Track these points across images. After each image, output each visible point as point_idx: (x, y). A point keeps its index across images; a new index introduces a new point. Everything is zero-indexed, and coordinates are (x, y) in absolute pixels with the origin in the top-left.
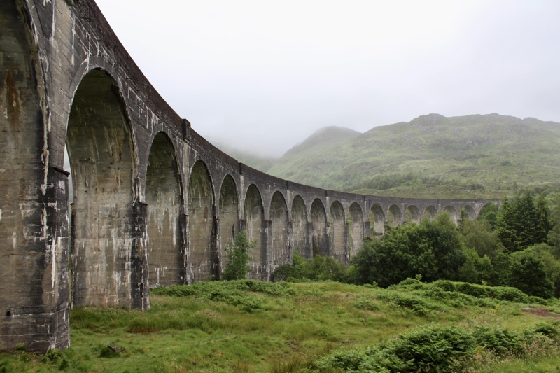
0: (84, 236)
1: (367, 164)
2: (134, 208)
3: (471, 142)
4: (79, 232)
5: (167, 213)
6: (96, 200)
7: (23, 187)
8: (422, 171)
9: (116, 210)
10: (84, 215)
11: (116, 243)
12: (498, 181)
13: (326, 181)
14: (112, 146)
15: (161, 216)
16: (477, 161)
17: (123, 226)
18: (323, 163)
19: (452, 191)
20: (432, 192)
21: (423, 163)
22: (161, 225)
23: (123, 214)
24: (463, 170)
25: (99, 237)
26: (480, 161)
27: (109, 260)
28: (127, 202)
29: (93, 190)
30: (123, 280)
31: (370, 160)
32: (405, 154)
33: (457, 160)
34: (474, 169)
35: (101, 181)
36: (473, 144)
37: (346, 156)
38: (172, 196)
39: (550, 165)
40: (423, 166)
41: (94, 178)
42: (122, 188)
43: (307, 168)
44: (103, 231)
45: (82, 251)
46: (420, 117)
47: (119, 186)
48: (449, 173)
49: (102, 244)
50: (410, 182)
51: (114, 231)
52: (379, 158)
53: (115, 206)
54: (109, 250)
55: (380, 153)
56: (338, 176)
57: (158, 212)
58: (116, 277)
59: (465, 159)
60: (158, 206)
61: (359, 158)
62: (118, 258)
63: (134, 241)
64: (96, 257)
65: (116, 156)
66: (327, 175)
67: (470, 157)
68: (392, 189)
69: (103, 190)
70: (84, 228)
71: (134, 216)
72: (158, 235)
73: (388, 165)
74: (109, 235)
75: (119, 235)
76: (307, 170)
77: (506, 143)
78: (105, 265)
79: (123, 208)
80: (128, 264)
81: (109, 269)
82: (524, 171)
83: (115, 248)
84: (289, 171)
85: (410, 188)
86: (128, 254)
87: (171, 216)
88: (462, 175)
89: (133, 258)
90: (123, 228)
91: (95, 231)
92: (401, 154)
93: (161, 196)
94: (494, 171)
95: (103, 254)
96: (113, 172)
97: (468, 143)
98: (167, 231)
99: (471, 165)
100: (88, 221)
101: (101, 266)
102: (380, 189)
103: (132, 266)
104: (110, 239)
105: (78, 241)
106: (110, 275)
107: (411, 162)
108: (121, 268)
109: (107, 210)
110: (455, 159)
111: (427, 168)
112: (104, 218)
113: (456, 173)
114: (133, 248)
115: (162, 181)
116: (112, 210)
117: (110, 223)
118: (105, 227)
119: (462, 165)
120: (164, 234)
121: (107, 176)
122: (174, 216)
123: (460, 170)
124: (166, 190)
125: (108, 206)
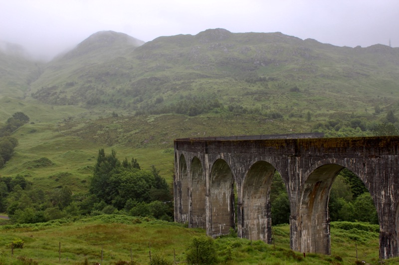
0: (248, 219)
1: (156, 79)
2: (268, 205)
3: (258, 62)
4: (245, 217)
5: (224, 194)
6: (252, 202)
7: (323, 218)
8: (216, 92)
9: (260, 206)
10: (247, 209)
11: (261, 221)
12: (289, 107)
13: (113, 96)
14: (264, 178)
15: (222, 195)
16: (267, 85)
17: (264, 213)
18: (107, 74)
19: (259, 120)
20: (241, 121)
21: (216, 83)
22: (221, 200)
23: (263, 208)
24: (256, 93)
25: (254, 219)
26: (270, 84)
27: (258, 229)
28: (265, 202)
29: (251, 197)
30: (264, 237)
31: (159, 75)
32: (194, 71)
33: (249, 82)
34: (267, 94)
35: (255, 193)
36: (260, 64)
37: (132, 68)
38: (228, 184)
39: (332, 92)
40: (216, 87)
41: (252, 192)
42: (263, 196)
43: (89, 79)
44: (255, 216)
45: (247, 226)
46: (207, 30)
47: (262, 195)
48: (243, 96)
49: (255, 222)
50: (218, 109)
51: (260, 216)
52: (167, 73)
53: (260, 204)
54: (258, 224)
55: (167, 68)
56: (127, 91)
57: (220, 193)
58: (261, 236)
59: (255, 81)
60: (220, 190)
61: (147, 72)
62: (262, 228)
63: (268, 220)
64: (253, 228)
65: (264, 182)
66: (113, 88)
67: (261, 80)
68: (202, 116)
69: (255, 198)
70: (247, 215)
71: (268, 208)
72: (220, 206)
73: (180, 82)
74: (258, 218)
75: (262, 217)
76: (90, 82)
77: (291, 66)
78: (257, 231)
79: (263, 205)
80: (266, 230)
81: (259, 233)
82: (311, 98)
83: (260, 223)
84: (69, 81)
85: (219, 115)
86: (266, 225)
87: (227, 195)
88: (255, 99)
89: (268, 227)
90: (263, 214)
91: (252, 216)
92: (191, 71)
93: (222, 184)
94: (284, 96)
95: (256, 226)
96: (260, 189)
97: (255, 63)
98: (225, 204)
99: (262, 88)
100: (249, 212)
101: (255, 232)
102: (190, 115)
103: (268, 231)
104: (259, 220)
105: (245, 221)
106: (259, 236)
107: (203, 81)
108: (263, 232)
109: (257, 206)
110: (246, 81)
111: (221, 89)
112: (256, 210)
113: (250, 96)
114: (268, 223)
115: (224, 177)
116: (259, 206)
117: (258, 212)
118: (256, 214)
119: (254, 88)
120: (223, 206)
121: (258, 191)
122: (228, 195)
123: (252, 94)
124: (226, 181)
125: (257, 204)
